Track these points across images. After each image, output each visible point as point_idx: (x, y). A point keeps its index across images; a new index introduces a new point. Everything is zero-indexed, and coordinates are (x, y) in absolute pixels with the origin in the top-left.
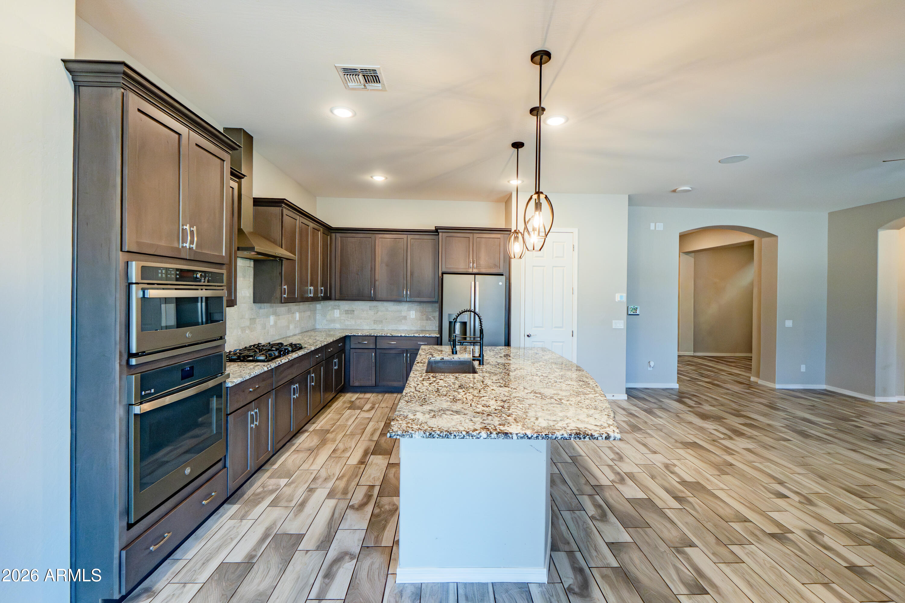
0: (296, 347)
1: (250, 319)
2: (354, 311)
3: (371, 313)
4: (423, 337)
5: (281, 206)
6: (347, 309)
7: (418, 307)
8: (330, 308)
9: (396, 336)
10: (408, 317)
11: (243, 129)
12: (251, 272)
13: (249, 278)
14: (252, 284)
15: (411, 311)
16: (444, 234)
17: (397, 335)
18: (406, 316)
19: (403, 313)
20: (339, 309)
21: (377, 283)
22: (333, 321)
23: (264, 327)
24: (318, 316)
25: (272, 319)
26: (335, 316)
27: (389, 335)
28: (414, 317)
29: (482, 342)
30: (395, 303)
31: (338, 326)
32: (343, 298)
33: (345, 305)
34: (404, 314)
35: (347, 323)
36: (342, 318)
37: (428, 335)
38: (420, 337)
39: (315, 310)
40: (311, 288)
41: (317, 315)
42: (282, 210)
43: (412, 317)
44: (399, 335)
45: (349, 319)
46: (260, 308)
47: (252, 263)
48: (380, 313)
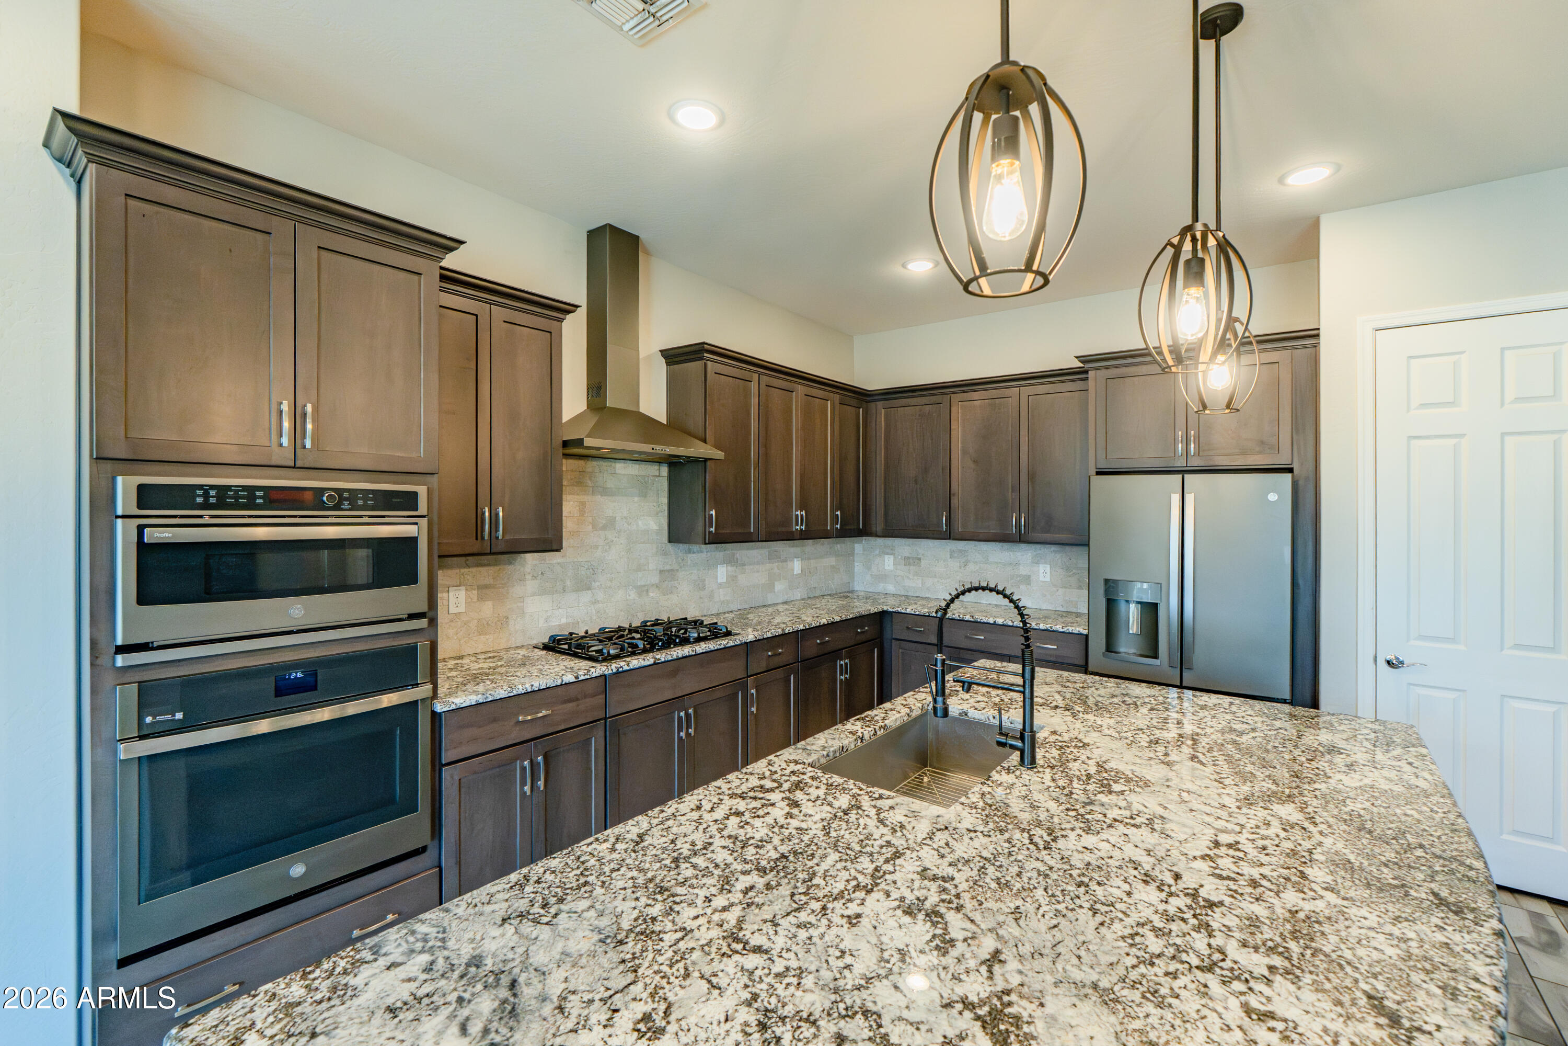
0: (715, 632)
1: (661, 572)
2: (920, 559)
3: (954, 564)
4: (1047, 630)
5: (702, 358)
6: (907, 555)
7: (1058, 556)
8: (877, 552)
9: (984, 623)
10: (1033, 578)
11: (610, 225)
12: (664, 485)
13: (658, 495)
14: (665, 508)
15: (1041, 566)
16: (1101, 373)
17: (985, 620)
18: (1029, 576)
19: (1021, 568)
20: (894, 554)
21: (955, 501)
22: (883, 577)
23: (700, 585)
24: (858, 567)
25: (722, 572)
26: (887, 568)
27: (968, 618)
28: (1048, 579)
29: (1027, 691)
30: (1006, 545)
31: (891, 588)
32: (893, 531)
33: (904, 547)
34: (1023, 570)
35: (908, 583)
36: (898, 573)
37: (1059, 628)
38: (1039, 630)
39: (852, 554)
40: (798, 513)
41: (856, 564)
42: (705, 364)
43: (1042, 579)
44: (991, 621)
45: (911, 577)
46: (690, 551)
47: (665, 470)
48: (971, 567)
